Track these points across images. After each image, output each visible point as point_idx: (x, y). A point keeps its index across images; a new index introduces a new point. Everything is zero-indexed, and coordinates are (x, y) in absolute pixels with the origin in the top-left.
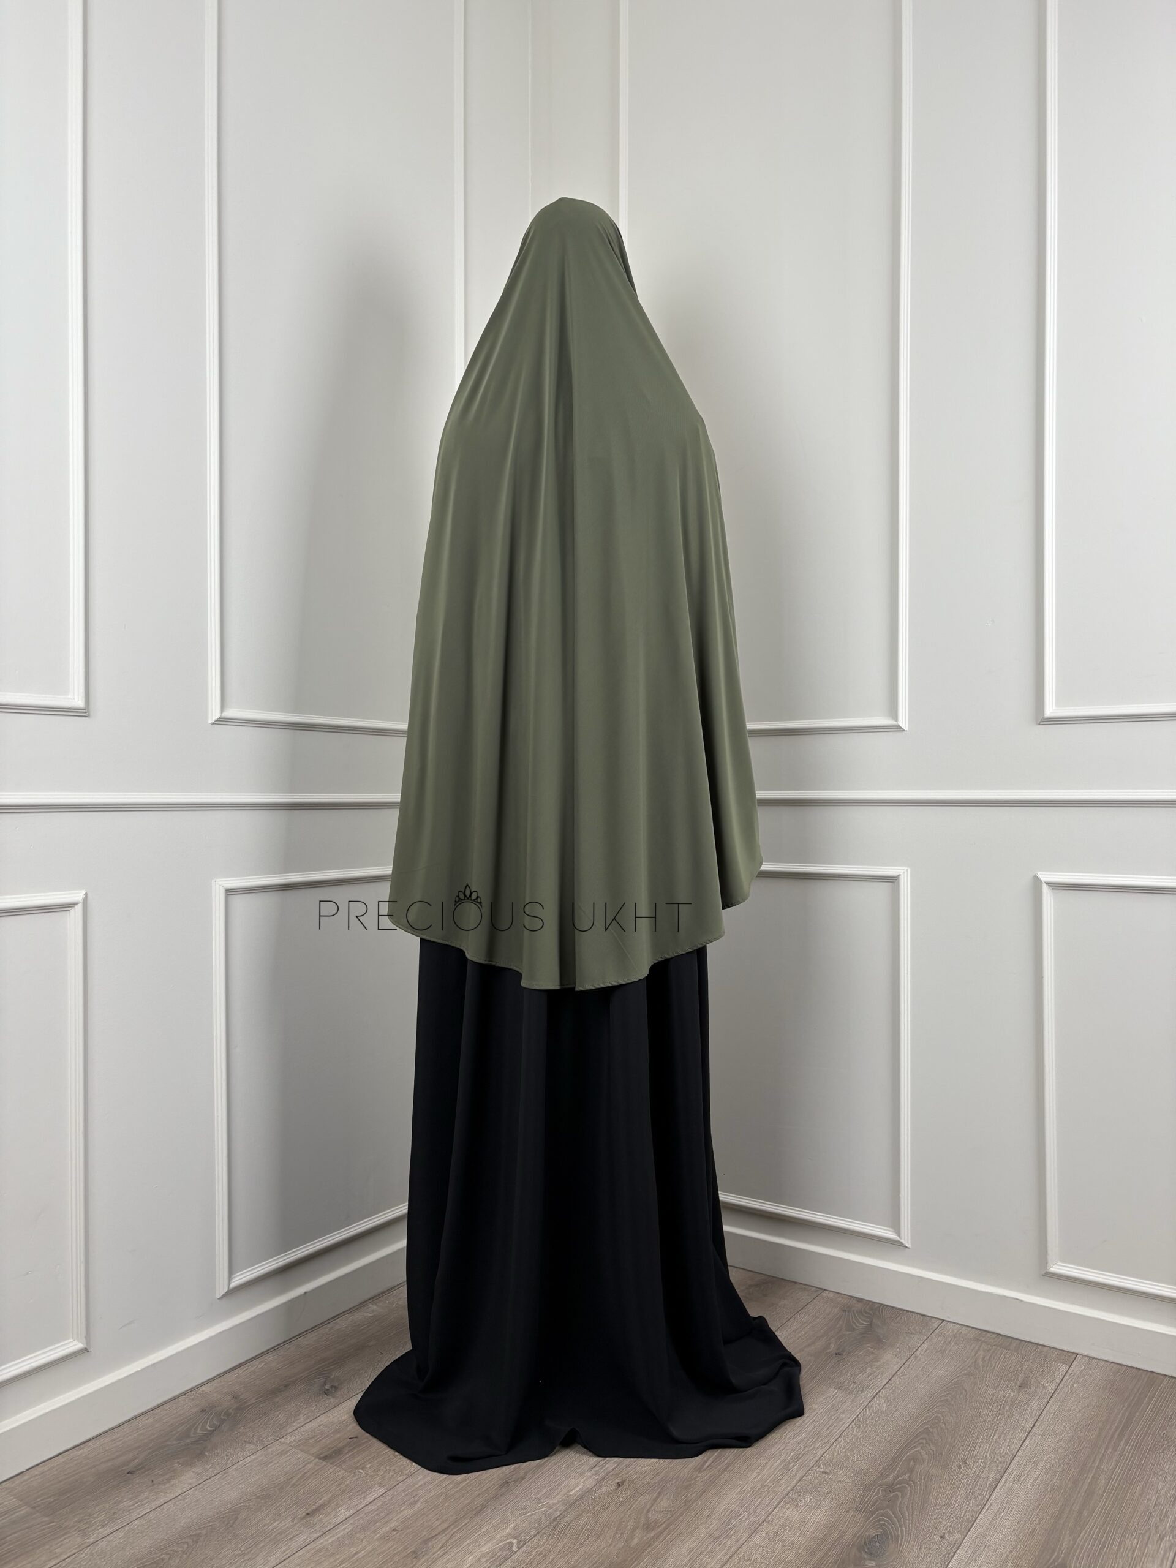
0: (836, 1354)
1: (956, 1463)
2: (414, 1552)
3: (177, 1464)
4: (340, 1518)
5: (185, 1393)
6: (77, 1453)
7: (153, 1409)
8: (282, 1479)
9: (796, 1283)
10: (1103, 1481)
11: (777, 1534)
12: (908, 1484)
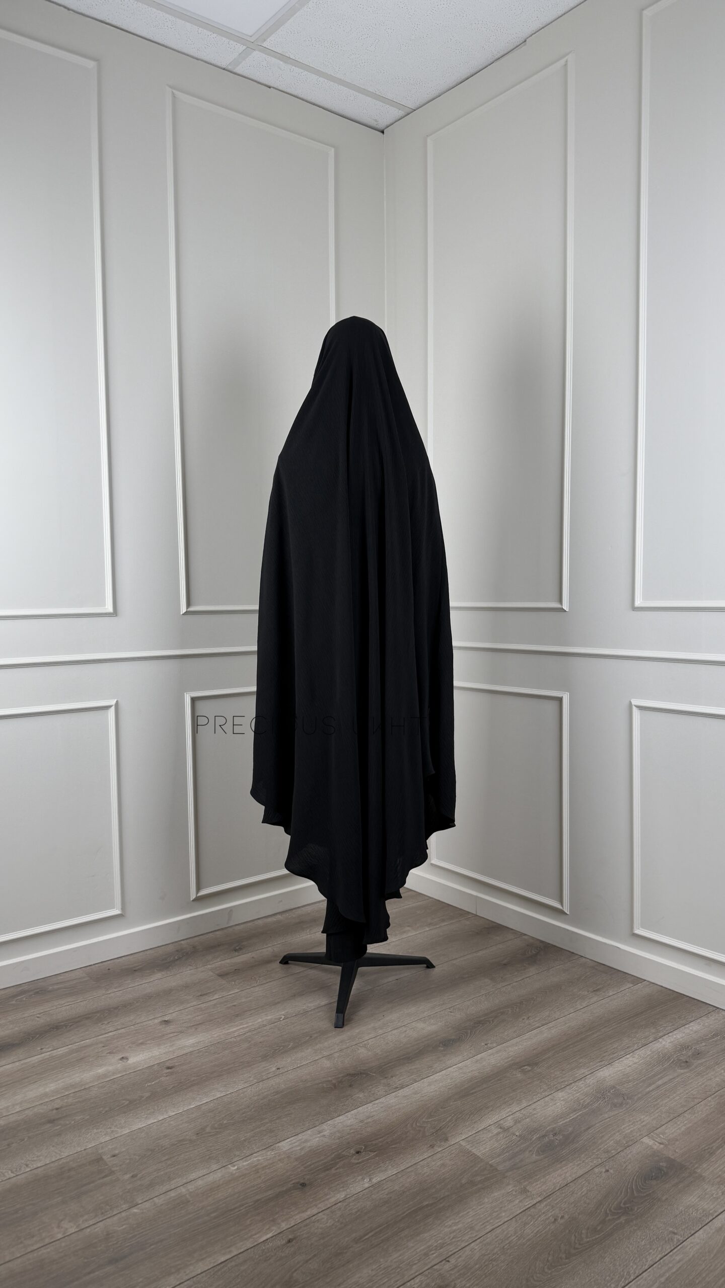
0: (504, 965)
1: (524, 1017)
2: (238, 1014)
3: (155, 970)
4: (215, 998)
5: (173, 943)
6: (115, 961)
7: (156, 947)
8: (197, 981)
9: (512, 929)
10: (596, 1036)
11: (406, 1031)
12: (490, 1022)
